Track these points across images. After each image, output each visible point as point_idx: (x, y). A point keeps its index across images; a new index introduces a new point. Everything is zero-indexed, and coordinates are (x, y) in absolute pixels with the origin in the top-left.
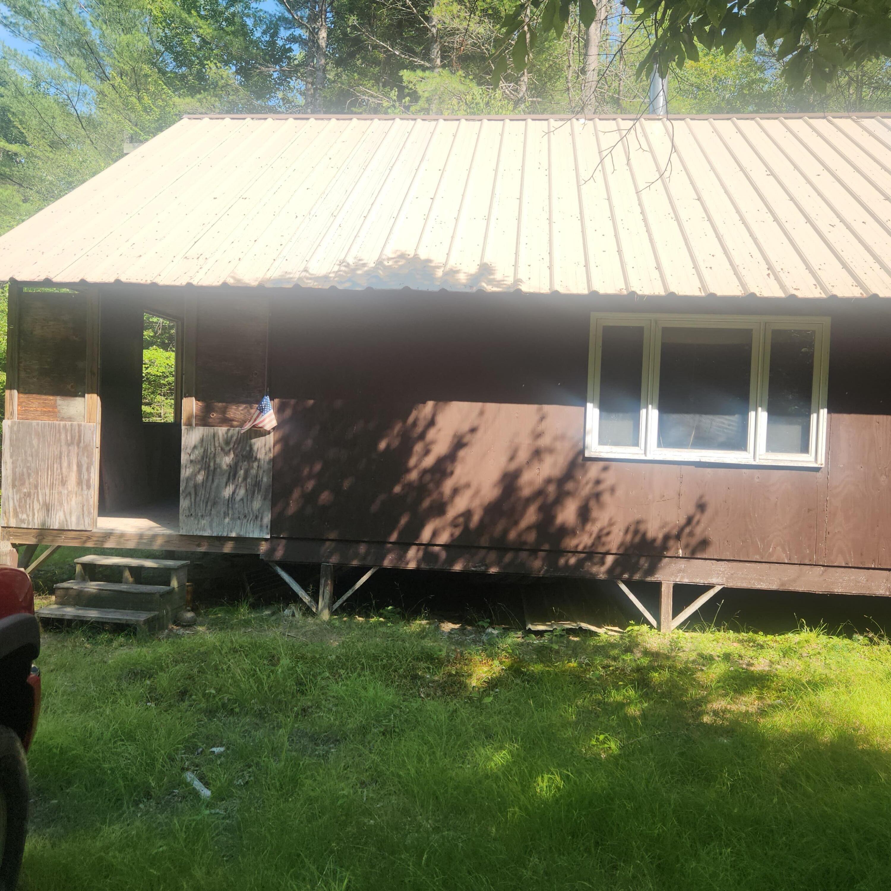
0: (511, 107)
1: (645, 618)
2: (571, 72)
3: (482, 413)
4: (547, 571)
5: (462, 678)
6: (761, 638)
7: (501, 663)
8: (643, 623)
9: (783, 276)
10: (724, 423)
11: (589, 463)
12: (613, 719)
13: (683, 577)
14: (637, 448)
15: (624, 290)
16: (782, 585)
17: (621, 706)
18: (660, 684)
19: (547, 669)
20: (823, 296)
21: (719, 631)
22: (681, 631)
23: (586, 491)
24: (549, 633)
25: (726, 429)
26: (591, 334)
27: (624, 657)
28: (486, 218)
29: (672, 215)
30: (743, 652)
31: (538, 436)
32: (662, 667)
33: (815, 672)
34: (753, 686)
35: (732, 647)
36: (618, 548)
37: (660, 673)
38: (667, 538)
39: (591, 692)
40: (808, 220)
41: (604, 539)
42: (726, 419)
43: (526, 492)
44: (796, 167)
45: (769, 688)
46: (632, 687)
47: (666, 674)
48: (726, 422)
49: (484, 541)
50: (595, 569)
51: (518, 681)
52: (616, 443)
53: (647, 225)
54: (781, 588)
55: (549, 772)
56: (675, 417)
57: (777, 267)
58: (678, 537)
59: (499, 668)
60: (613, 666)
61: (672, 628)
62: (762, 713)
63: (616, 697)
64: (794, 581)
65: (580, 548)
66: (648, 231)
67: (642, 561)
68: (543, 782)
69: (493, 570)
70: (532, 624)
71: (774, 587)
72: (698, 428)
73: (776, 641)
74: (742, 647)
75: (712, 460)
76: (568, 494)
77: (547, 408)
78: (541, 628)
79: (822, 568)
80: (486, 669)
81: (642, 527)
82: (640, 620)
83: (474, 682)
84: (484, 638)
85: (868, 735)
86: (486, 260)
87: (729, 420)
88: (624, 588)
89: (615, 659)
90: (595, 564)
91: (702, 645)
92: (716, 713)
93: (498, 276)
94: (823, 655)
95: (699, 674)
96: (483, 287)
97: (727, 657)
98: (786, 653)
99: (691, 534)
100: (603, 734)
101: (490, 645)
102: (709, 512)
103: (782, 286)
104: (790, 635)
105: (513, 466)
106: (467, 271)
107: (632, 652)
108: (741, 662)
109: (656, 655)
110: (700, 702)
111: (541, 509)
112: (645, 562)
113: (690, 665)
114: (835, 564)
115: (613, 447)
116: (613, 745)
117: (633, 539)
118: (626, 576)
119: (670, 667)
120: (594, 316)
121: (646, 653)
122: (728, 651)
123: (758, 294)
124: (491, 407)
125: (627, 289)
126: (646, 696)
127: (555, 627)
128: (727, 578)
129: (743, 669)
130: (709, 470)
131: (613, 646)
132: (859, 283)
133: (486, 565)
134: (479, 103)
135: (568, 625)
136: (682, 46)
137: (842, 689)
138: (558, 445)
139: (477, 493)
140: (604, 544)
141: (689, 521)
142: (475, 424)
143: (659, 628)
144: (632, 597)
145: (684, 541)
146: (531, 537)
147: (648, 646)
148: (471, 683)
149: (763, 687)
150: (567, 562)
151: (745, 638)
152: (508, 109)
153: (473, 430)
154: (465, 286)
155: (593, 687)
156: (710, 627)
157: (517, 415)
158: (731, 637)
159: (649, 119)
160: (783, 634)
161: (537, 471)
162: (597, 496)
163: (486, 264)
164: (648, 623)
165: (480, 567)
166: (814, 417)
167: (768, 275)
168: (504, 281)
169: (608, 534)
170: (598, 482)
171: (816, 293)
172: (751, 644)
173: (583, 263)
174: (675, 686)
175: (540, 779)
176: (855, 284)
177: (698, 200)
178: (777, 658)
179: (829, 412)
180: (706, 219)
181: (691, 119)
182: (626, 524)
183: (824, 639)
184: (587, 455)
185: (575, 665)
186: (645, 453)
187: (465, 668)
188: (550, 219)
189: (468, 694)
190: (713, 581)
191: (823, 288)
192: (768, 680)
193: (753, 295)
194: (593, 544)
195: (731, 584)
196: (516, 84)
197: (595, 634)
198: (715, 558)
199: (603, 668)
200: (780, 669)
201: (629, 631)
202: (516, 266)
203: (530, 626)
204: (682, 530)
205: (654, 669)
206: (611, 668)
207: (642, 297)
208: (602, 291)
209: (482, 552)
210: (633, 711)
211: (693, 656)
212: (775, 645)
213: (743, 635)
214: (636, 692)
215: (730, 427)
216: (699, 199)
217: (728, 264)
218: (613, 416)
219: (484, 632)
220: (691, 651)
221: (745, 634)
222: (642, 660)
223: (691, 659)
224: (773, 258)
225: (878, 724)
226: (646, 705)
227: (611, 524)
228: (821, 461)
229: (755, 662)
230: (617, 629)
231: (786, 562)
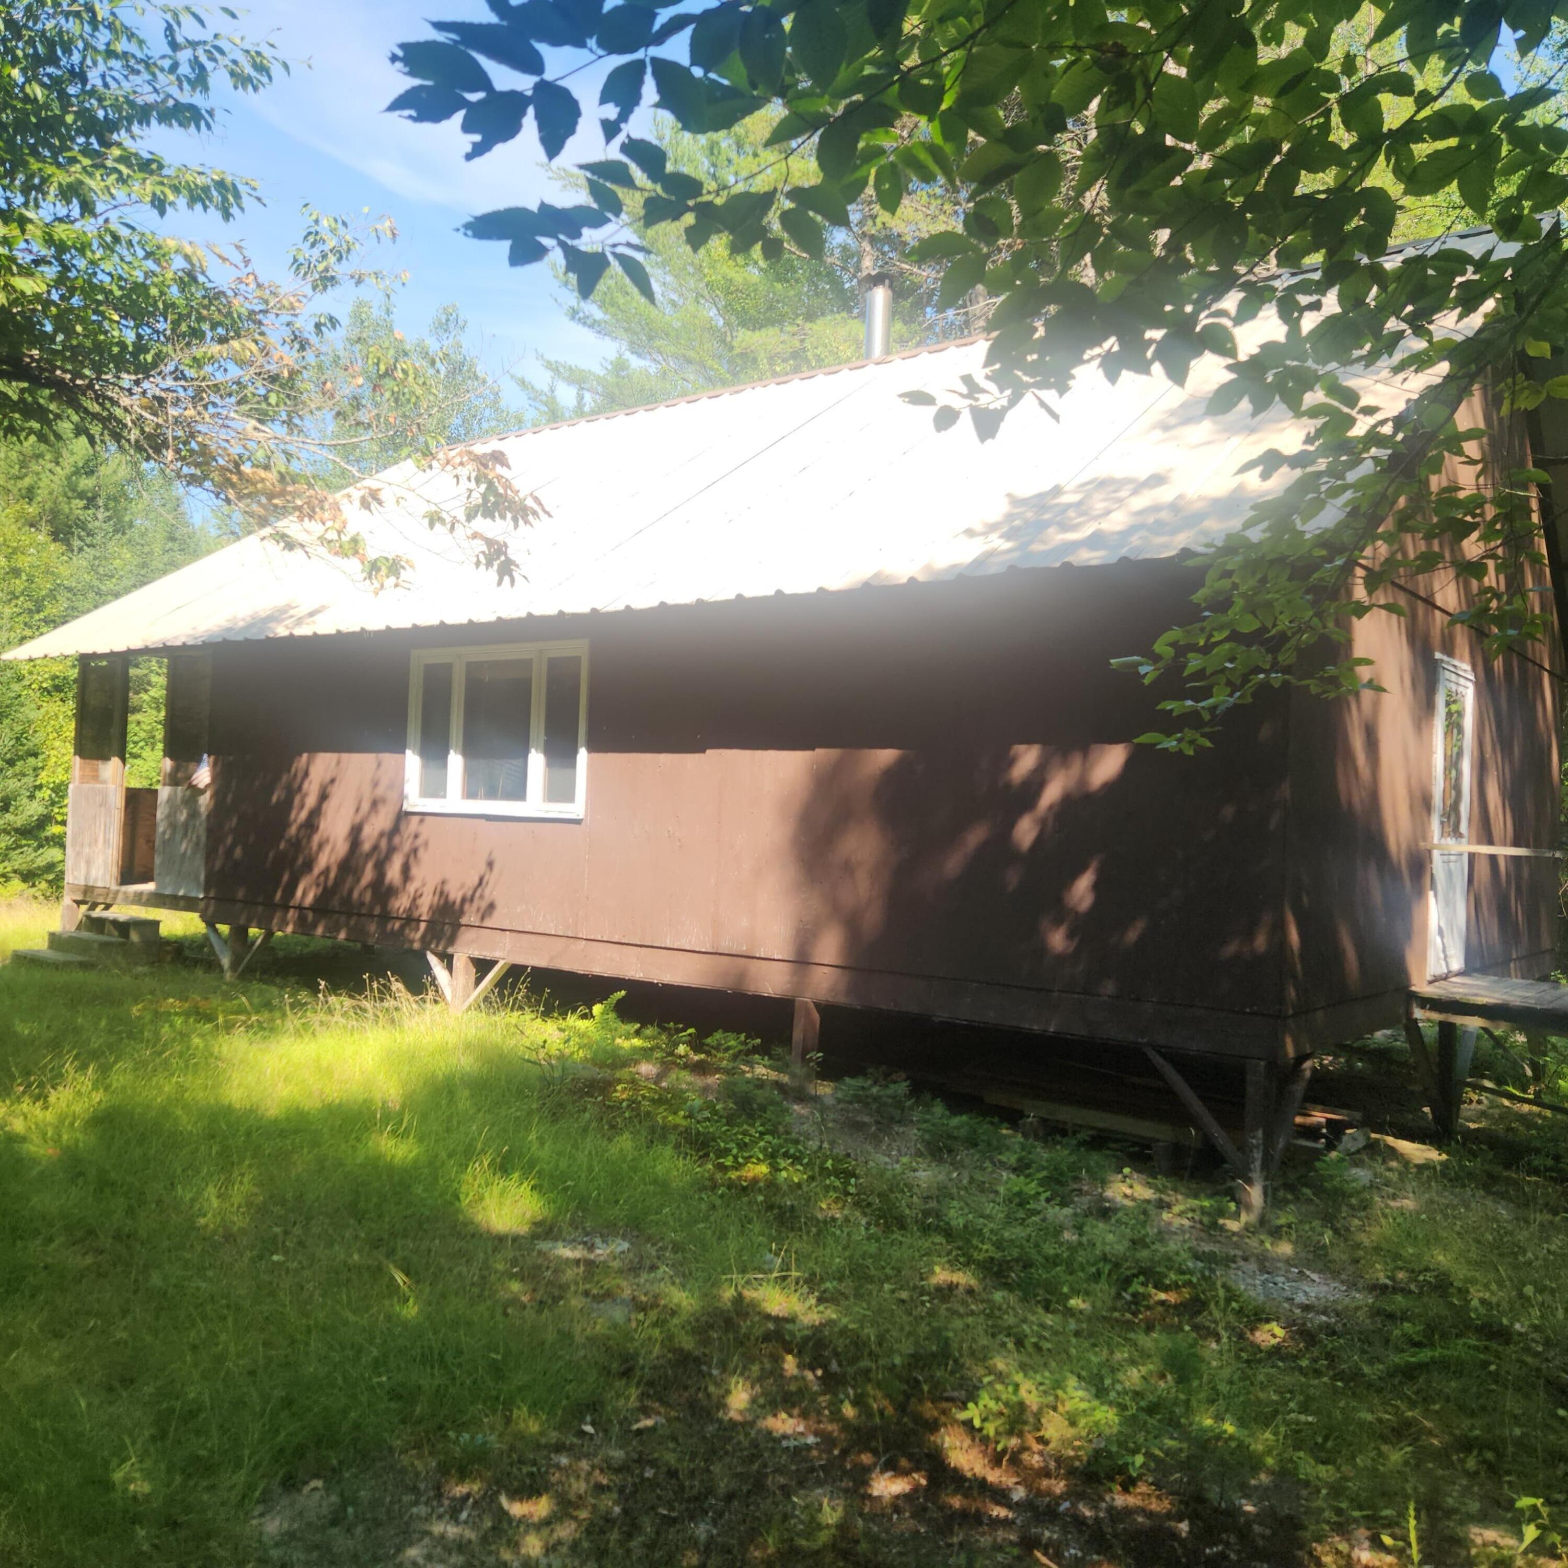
1: (445, 996)
3: (338, 763)
11: (408, 818)
13: (477, 950)
14: (444, 800)
23: (407, 847)
26: (411, 674)
31: (376, 784)
36: (428, 914)
38: (463, 901)
41: (418, 903)
43: (366, 847)
49: (336, 902)
50: (411, 938)
52: (432, 795)
56: (476, 764)
58: (472, 899)
65: (401, 912)
67: (445, 928)
71: (544, 963)
72: (491, 775)
75: (499, 812)
76: (396, 849)
79: (583, 942)
81: (446, 888)
87: (512, 765)
88: (431, 958)
90: (412, 932)
99: (481, 897)
102: (496, 871)
105: (358, 818)
111: (376, 866)
112: (447, 931)
114: (593, 937)
117: (439, 902)
118: (433, 943)
120: (414, 654)
124: (345, 756)
128: (508, 952)
130: (496, 824)
133: (338, 930)
138: (389, 796)
139: (334, 847)
140: (418, 909)
141: (481, 880)
142: (334, 775)
144: (438, 971)
145: (475, 906)
146: (368, 898)
150: (392, 928)
153: (333, 781)
157: (361, 764)
161: (374, 824)
162: (415, 851)
165: (333, 932)
166: (578, 758)
169: (421, 896)
170: (415, 838)
179: (590, 752)
182: (434, 885)
184: (406, 808)
186: (452, 806)
190: (499, 955)
194: (410, 909)
198: (497, 927)
204: (475, 891)
209: (335, 916)
215: (514, 773)
218: (431, 764)
227: (424, 884)
228: (583, 812)
231: (554, 933)
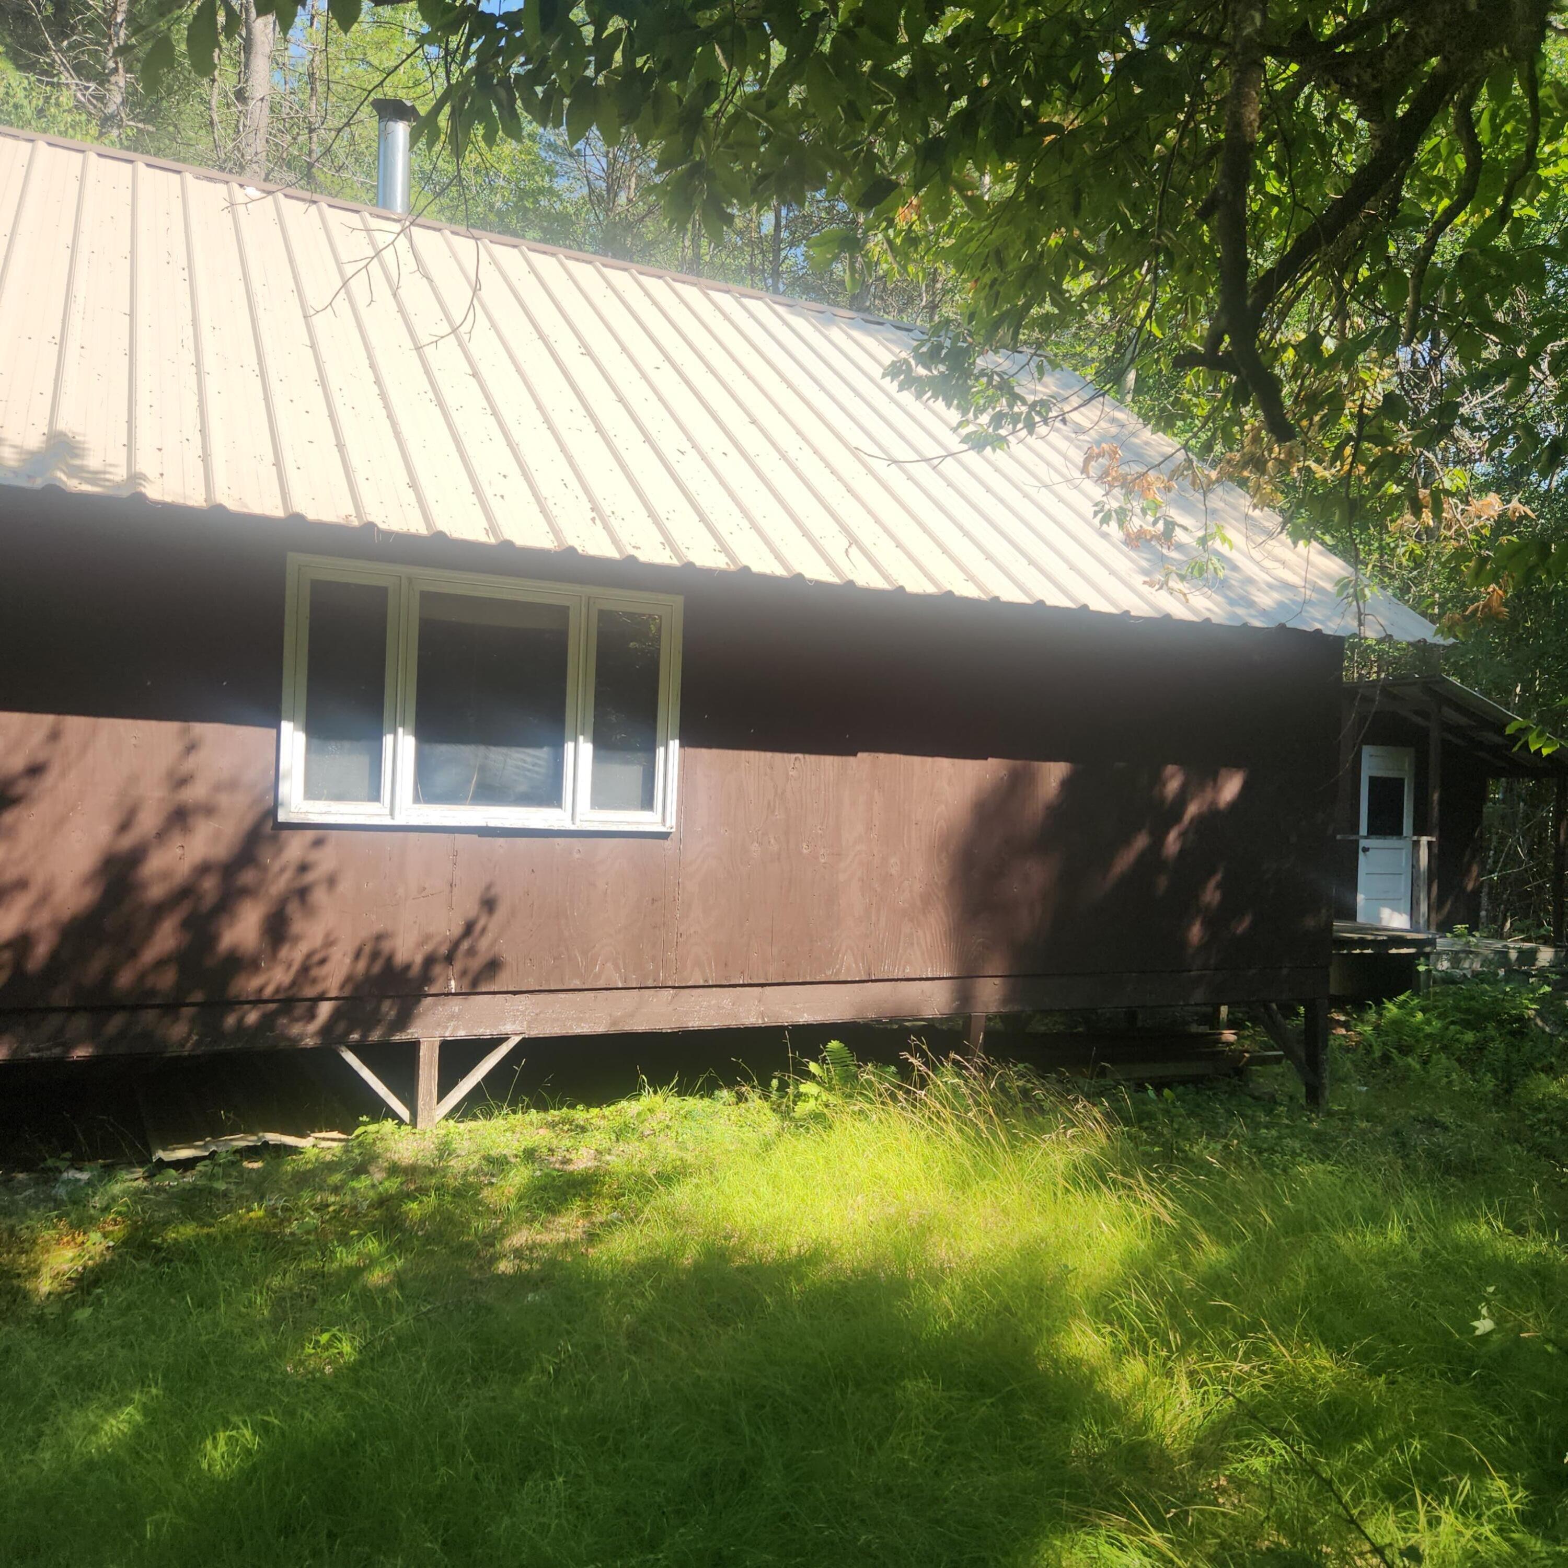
0: (94, 130)
1: (390, 1109)
2: (216, 91)
3: (54, 736)
4: (198, 1043)
5: (15, 1282)
6: (580, 1114)
7: (105, 1236)
8: (386, 1117)
9: (614, 523)
10: (525, 762)
11: (285, 833)
12: (343, 1302)
13: (456, 1028)
14: (376, 804)
15: (353, 518)
16: (614, 1023)
17: (356, 1272)
18: (422, 1222)
19: (206, 1230)
20: (675, 562)
21: (514, 1112)
22: (451, 1122)
23: (279, 885)
24: (207, 1162)
25: (529, 770)
26: (288, 593)
27: (354, 1184)
28: (57, 340)
29: (431, 395)
30: (555, 1142)
31: (182, 782)
32: (423, 1191)
33: (665, 1158)
34: (574, 1196)
35: (537, 1138)
36: (342, 987)
37: (421, 1202)
38: (430, 961)
39: (296, 1257)
40: (648, 439)
41: (314, 972)
42: (529, 755)
43: (156, 892)
44: (624, 349)
45: (599, 1195)
46: (374, 1235)
47: (431, 1201)
48: (528, 759)
49: (60, 996)
50: (296, 1030)
51: (146, 1265)
52: (339, 797)
53: (387, 406)
54: (613, 1030)
55: (227, 1425)
56: (444, 750)
57: (607, 509)
58: (449, 959)
59: (102, 1247)
60: (334, 1203)
61: (437, 1119)
62: (592, 1238)
63: (346, 1258)
64: (632, 1015)
65: (268, 991)
66: (390, 416)
67: (386, 1006)
68: (215, 1448)
69: (81, 1053)
70: (164, 1150)
71: (601, 1029)
72: (482, 769)
73: (604, 1117)
74: (553, 1135)
75: (507, 824)
76: (246, 892)
77: (199, 728)
78: (184, 1153)
79: (672, 991)
80: (69, 1253)
81: (386, 946)
82: (380, 1111)
83: (45, 1285)
84: (61, 1192)
85: (744, 1243)
86: (61, 426)
87: (534, 756)
88: (351, 1058)
89: (336, 1190)
90: (297, 1020)
91: (488, 1143)
92: (518, 1253)
93: (93, 462)
94: (673, 1129)
95: (485, 1193)
96: (60, 479)
97: (530, 1155)
98: (620, 1134)
99: (472, 952)
100: (327, 1331)
101: (75, 1203)
102: (502, 911)
103: (615, 542)
104: (624, 1104)
105: (127, 842)
106: (18, 442)
107: (367, 1172)
108: (553, 1159)
109: (410, 1171)
110: (491, 1239)
111: (186, 924)
112: (390, 1009)
113: (471, 1179)
114: (690, 984)
115: (332, 803)
116: (347, 1348)
117: (369, 968)
118: (355, 1036)
119: (437, 1189)
120: (294, 559)
121: (394, 1170)
122: (530, 1145)
123: (580, 551)
125: (359, 515)
126: (399, 1247)
127: (213, 1148)
128: (529, 1022)
129: (558, 1170)
130: (501, 841)
131: (331, 1167)
132: (724, 549)
133: (63, 1044)
134: (22, 106)
135: (241, 1141)
136: (494, 108)
137: (707, 1179)
138: (224, 800)
139: (44, 899)
140: (314, 981)
141: (469, 928)
142: (41, 756)
143: (414, 1123)
144: (366, 1074)
145: (458, 965)
146: (167, 979)
147: (396, 1157)
148: (37, 1289)
149: (590, 1195)
150: (241, 1020)
151: (557, 1119)
152: (87, 133)
153: (35, 770)
154: (15, 472)
155: (301, 1248)
156: (500, 1108)
157: (133, 741)
158: (535, 1121)
159: (378, 216)
160: (613, 1104)
161: (179, 851)
162: (303, 893)
163: (62, 434)
164: (394, 1116)
165: (49, 1049)
166: (660, 751)
167: (593, 519)
168: (105, 473)
169: (323, 961)
170: (303, 868)
171: (662, 557)
172: (566, 1128)
173: (270, 458)
174: (449, 1219)
175: (209, 1444)
176: (718, 548)
177: (473, 376)
178: (606, 1144)
179: (682, 745)
180: (489, 411)
181: (452, 233)
182: (357, 943)
183: (675, 1102)
184: (282, 817)
185: (261, 1213)
186: (392, 814)
187: (23, 1259)
188: (198, 364)
189: (32, 1311)
190: (507, 1028)
191: (675, 551)
192: (596, 1182)
193: (572, 549)
194: (294, 983)
195: (534, 1033)
196: (101, 84)
197: (294, 1150)
198: (511, 989)
199: (317, 1210)
200: (614, 1162)
201: (358, 1137)
202: (130, 446)
203: (161, 1154)
204: (456, 945)
205: (411, 1197)
206: (331, 1209)
207: (388, 534)
208: (312, 514)
209: (55, 1020)
210: (376, 1277)
211: (474, 1162)
212: (603, 1123)
213: (554, 1115)
214: (381, 1244)
215: (536, 769)
216: (475, 375)
217: (530, 493)
218: (332, 746)
219: (56, 1180)
220: (469, 1154)
221: (556, 1113)
222: (387, 1184)
223: (471, 1168)
224: (599, 494)
225: (757, 1223)
226: (399, 1263)
227: (329, 943)
228: (671, 824)
229: (573, 1156)
230: (335, 1134)
231: (620, 986)
